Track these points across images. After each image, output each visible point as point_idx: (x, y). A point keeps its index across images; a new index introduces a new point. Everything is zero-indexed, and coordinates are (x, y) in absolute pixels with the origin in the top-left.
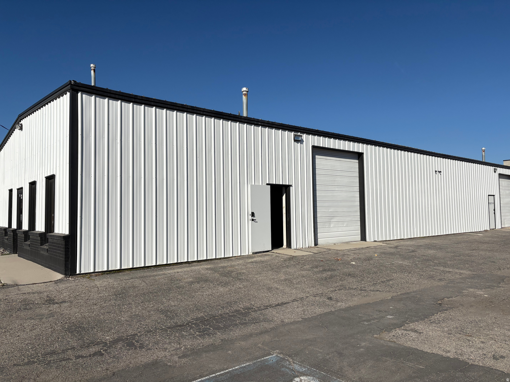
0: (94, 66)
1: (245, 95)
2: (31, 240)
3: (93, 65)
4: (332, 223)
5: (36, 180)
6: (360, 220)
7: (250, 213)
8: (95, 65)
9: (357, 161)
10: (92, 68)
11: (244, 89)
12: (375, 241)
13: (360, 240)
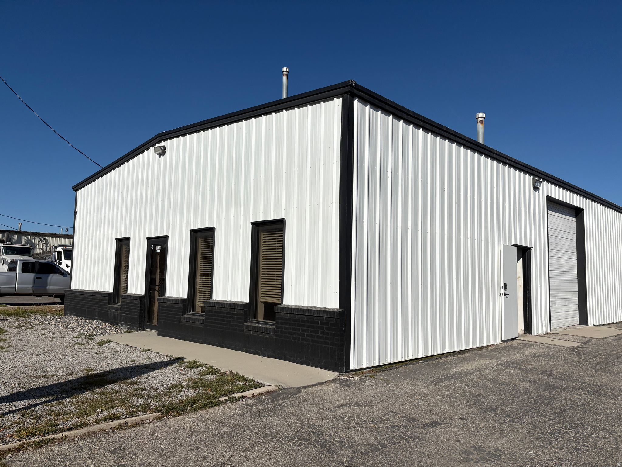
0: (287, 71)
1: (482, 122)
2: (206, 313)
3: (287, 68)
4: (557, 301)
5: (215, 226)
6: (577, 297)
7: (503, 285)
8: (289, 70)
9: (574, 219)
10: (284, 73)
11: (481, 115)
12: (594, 325)
13: (578, 324)
